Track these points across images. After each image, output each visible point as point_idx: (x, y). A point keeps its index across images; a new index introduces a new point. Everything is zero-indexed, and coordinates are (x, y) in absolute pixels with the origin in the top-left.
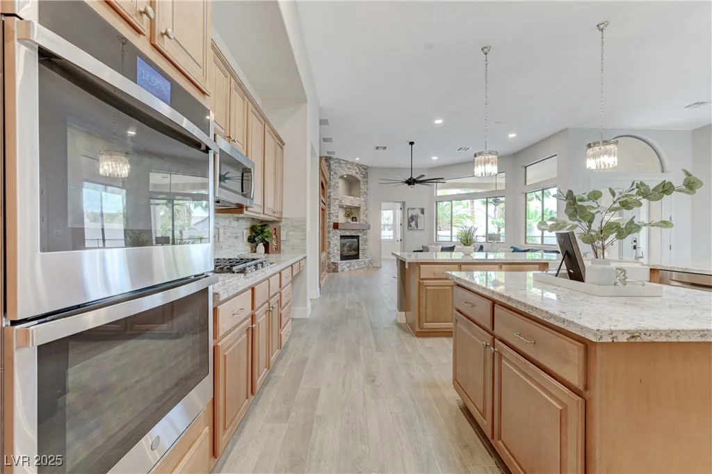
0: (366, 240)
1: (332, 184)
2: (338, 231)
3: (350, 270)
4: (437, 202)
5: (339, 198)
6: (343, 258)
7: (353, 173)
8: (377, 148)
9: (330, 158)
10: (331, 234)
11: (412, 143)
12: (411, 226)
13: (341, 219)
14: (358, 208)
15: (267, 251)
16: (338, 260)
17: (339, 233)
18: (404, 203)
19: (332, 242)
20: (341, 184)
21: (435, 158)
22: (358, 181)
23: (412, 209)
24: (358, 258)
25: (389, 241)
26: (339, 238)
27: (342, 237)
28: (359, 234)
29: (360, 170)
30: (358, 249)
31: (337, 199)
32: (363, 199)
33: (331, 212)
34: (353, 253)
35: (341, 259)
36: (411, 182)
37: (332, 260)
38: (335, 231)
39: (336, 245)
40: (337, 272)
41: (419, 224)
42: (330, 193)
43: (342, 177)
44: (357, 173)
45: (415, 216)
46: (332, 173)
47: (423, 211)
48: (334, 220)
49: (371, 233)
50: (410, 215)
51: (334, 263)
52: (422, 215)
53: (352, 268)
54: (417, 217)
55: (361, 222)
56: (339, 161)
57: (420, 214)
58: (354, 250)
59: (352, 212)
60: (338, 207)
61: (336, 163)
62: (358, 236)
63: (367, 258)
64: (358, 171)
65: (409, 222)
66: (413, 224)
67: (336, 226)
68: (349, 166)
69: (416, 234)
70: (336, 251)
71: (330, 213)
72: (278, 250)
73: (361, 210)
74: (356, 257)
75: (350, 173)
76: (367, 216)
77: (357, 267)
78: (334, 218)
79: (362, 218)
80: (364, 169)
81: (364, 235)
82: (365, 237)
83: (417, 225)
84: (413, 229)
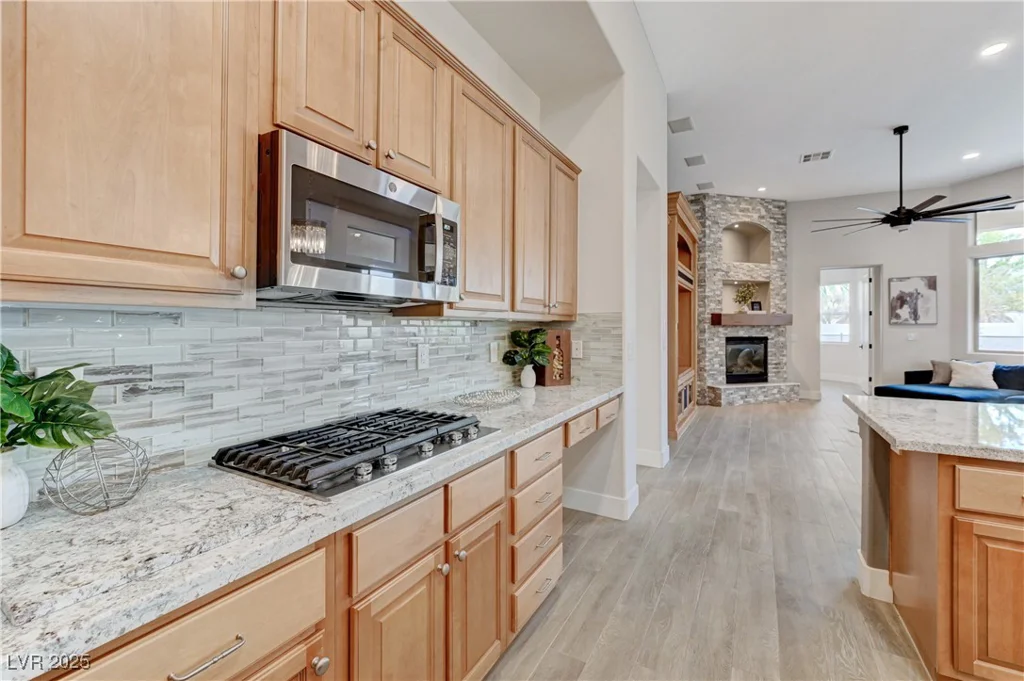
0: (784, 346)
1: (708, 242)
2: (721, 329)
3: (748, 403)
4: (976, 261)
5: (724, 267)
6: (732, 378)
7: (754, 218)
8: (807, 158)
9: (705, 196)
10: (707, 335)
11: (901, 130)
12: (898, 316)
13: (729, 306)
14: (765, 285)
15: (541, 381)
16: (721, 383)
17: (723, 332)
18: (878, 269)
19: (708, 350)
20: (728, 244)
21: (971, 156)
22: (765, 233)
23: (901, 279)
24: (766, 380)
25: (839, 346)
26: (724, 341)
27: (729, 340)
28: (766, 334)
29: (768, 210)
30: (764, 363)
31: (718, 270)
32: (775, 267)
33: (707, 294)
34: (755, 370)
35: (728, 382)
36: (900, 218)
37: (710, 383)
38: (714, 329)
39: (717, 355)
40: (719, 405)
41: (920, 313)
42: (704, 259)
43: (729, 229)
44: (763, 217)
45: (911, 295)
46: (708, 223)
47: (932, 283)
48: (713, 308)
49: (793, 333)
50: (895, 294)
51: (712, 389)
52: (932, 292)
53: (752, 400)
54: (915, 296)
55: (772, 311)
56: (722, 199)
57: (925, 290)
58: (757, 364)
59: (751, 293)
60: (721, 283)
61: (716, 203)
62: (766, 339)
63: (785, 380)
64: (763, 212)
65: (893, 309)
66: (904, 312)
67: (716, 320)
69: (912, 333)
70: (717, 366)
71: (705, 297)
72: (566, 378)
73: (771, 287)
74: (762, 377)
75: (747, 220)
76: (784, 298)
77: (761, 398)
78: (713, 305)
79: (773, 304)
80: (779, 207)
81: (779, 335)
82: (782, 339)
83: (915, 314)
84: (905, 324)
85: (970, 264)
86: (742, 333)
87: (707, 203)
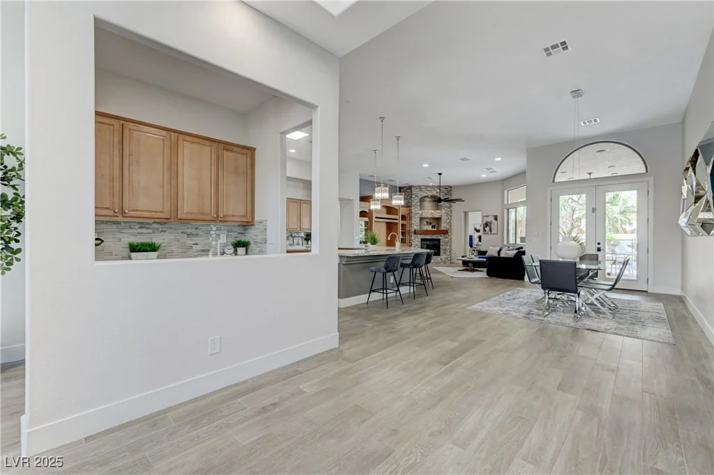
0: (449, 242)
1: (413, 204)
2: (418, 236)
4: (508, 210)
5: (420, 213)
7: (434, 193)
9: (411, 186)
10: (413, 238)
12: (485, 230)
14: (439, 219)
17: (420, 237)
19: (413, 244)
20: (428, 204)
21: (484, 176)
23: (486, 216)
24: (439, 255)
26: (420, 240)
27: (422, 240)
28: (439, 238)
29: (441, 190)
30: (439, 248)
31: (417, 214)
32: (444, 212)
33: (412, 223)
34: (435, 251)
38: (416, 236)
41: (492, 229)
43: (427, 197)
44: (437, 193)
46: (412, 197)
47: (496, 218)
49: (453, 237)
50: (485, 222)
52: (495, 221)
54: (490, 223)
55: (443, 229)
56: (420, 187)
57: (493, 221)
58: (436, 249)
60: (419, 219)
61: (417, 189)
62: (439, 240)
64: (438, 191)
65: (484, 228)
66: (487, 229)
67: (416, 233)
68: (429, 189)
73: (442, 219)
74: (437, 254)
75: (432, 194)
76: (448, 223)
78: (415, 227)
79: (444, 226)
80: (447, 189)
81: (446, 238)
82: (447, 240)
83: (490, 230)
84: (487, 234)
85: (506, 211)
86: (428, 237)
87: (413, 189)
